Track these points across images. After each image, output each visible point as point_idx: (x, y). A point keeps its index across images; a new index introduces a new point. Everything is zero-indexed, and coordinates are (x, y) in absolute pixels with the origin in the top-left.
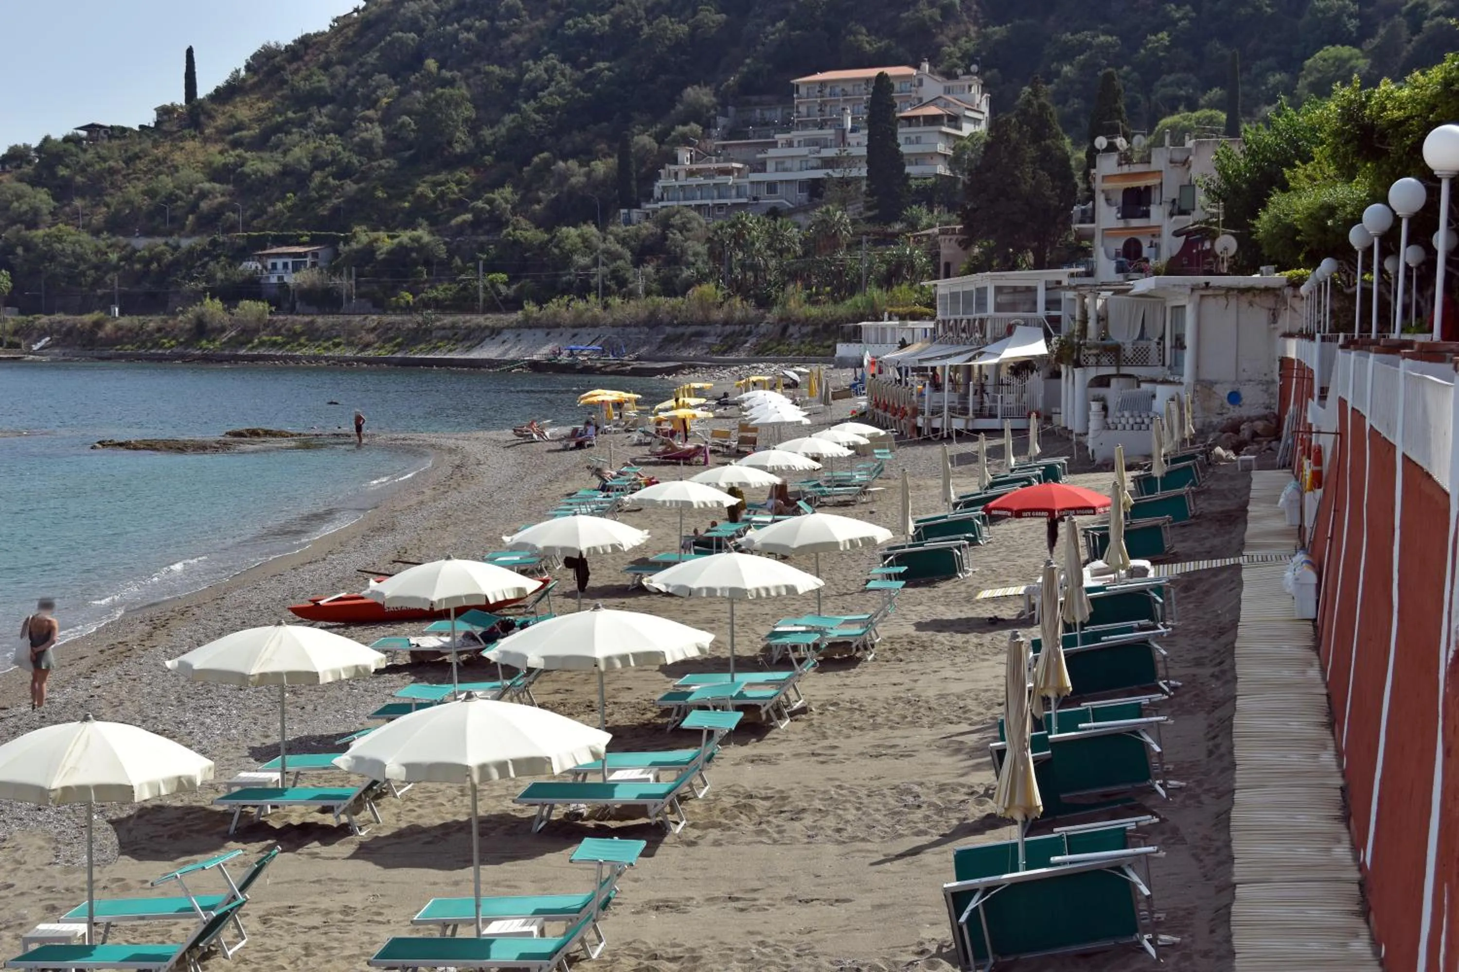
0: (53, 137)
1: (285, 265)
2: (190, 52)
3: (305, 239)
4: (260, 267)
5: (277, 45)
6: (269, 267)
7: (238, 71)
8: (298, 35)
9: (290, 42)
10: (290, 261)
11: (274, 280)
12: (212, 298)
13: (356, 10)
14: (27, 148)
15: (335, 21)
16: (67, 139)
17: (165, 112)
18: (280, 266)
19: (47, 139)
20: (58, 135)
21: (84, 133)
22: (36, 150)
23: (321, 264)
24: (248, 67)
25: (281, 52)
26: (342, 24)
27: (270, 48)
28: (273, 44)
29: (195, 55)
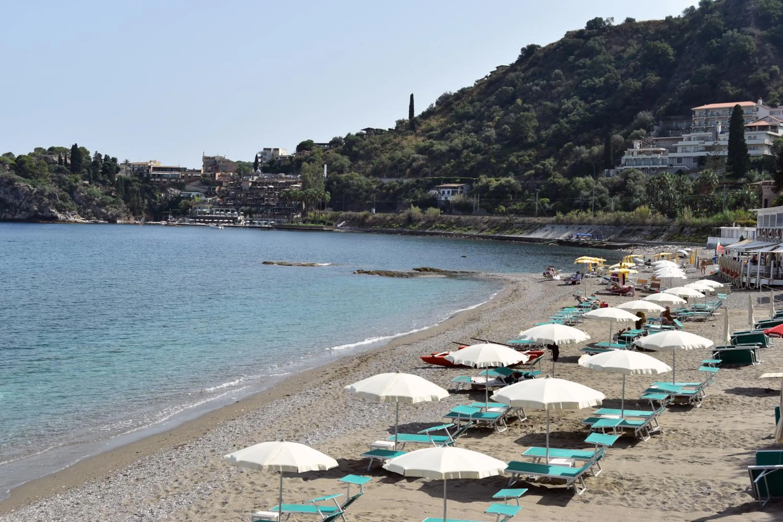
0: (352, 134)
1: (449, 192)
2: (412, 96)
3: (458, 180)
4: (437, 193)
5: (450, 93)
6: (441, 193)
7: (432, 105)
8: (459, 88)
9: (456, 91)
10: (451, 190)
11: (443, 199)
12: (415, 206)
13: (486, 77)
14: (340, 138)
15: (477, 82)
16: (357, 135)
17: (400, 123)
18: (446, 192)
19: (349, 134)
20: (354, 133)
21: (365, 132)
22: (344, 139)
23: (465, 192)
24: (437, 103)
25: (452, 96)
26: (480, 83)
27: (447, 94)
28: (448, 93)
29: (414, 98)
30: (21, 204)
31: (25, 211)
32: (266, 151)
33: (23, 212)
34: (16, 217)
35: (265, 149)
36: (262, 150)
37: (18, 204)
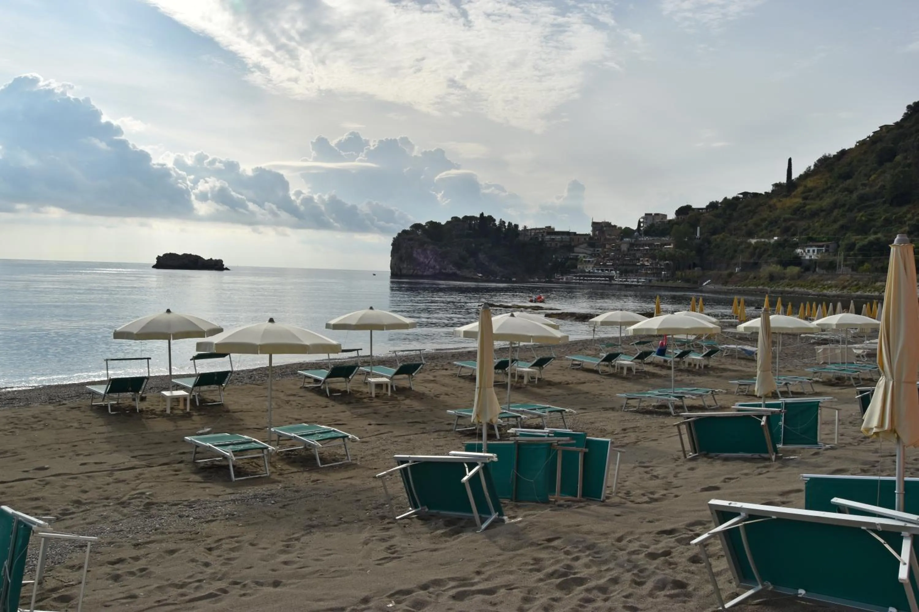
0: (728, 197)
1: (814, 251)
2: (790, 160)
3: (824, 239)
4: (802, 251)
5: (829, 155)
6: (806, 251)
7: (810, 167)
8: (839, 149)
9: (835, 153)
10: (816, 249)
11: (808, 258)
12: (773, 264)
13: (869, 137)
14: (717, 202)
15: (857, 143)
16: (734, 198)
17: (777, 186)
18: (811, 251)
19: (725, 199)
20: (730, 197)
21: (741, 196)
22: (721, 203)
23: (831, 250)
24: (815, 165)
25: (831, 158)
26: (862, 144)
27: (826, 156)
28: (827, 155)
29: (792, 161)
30: (429, 262)
31: (432, 268)
32: (648, 216)
33: (431, 270)
34: (425, 274)
35: (646, 214)
36: (643, 215)
37: (427, 262)
